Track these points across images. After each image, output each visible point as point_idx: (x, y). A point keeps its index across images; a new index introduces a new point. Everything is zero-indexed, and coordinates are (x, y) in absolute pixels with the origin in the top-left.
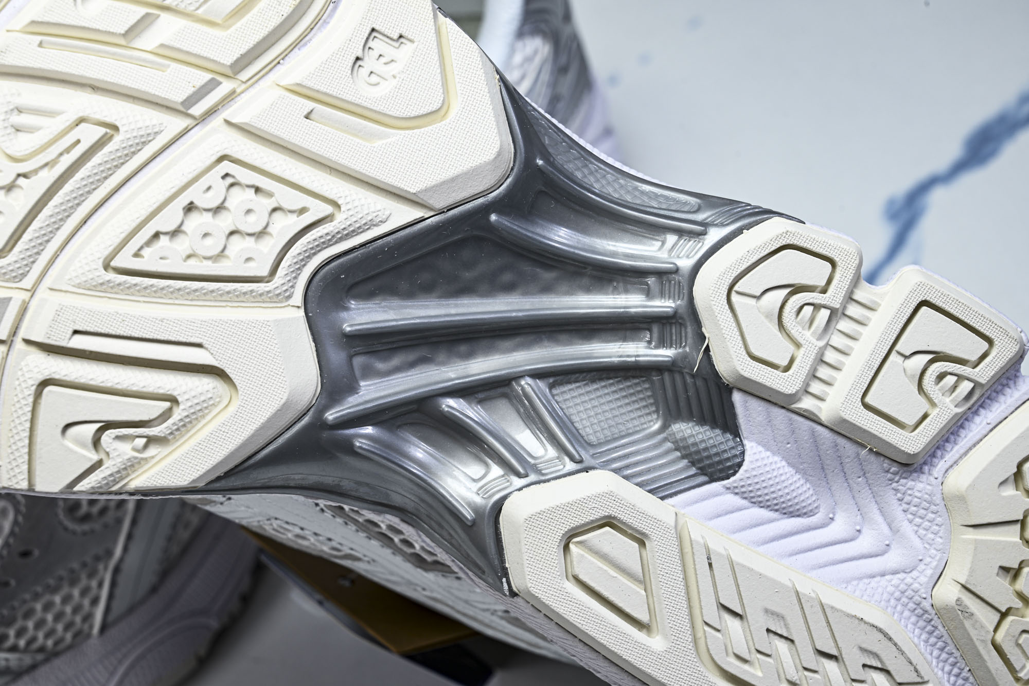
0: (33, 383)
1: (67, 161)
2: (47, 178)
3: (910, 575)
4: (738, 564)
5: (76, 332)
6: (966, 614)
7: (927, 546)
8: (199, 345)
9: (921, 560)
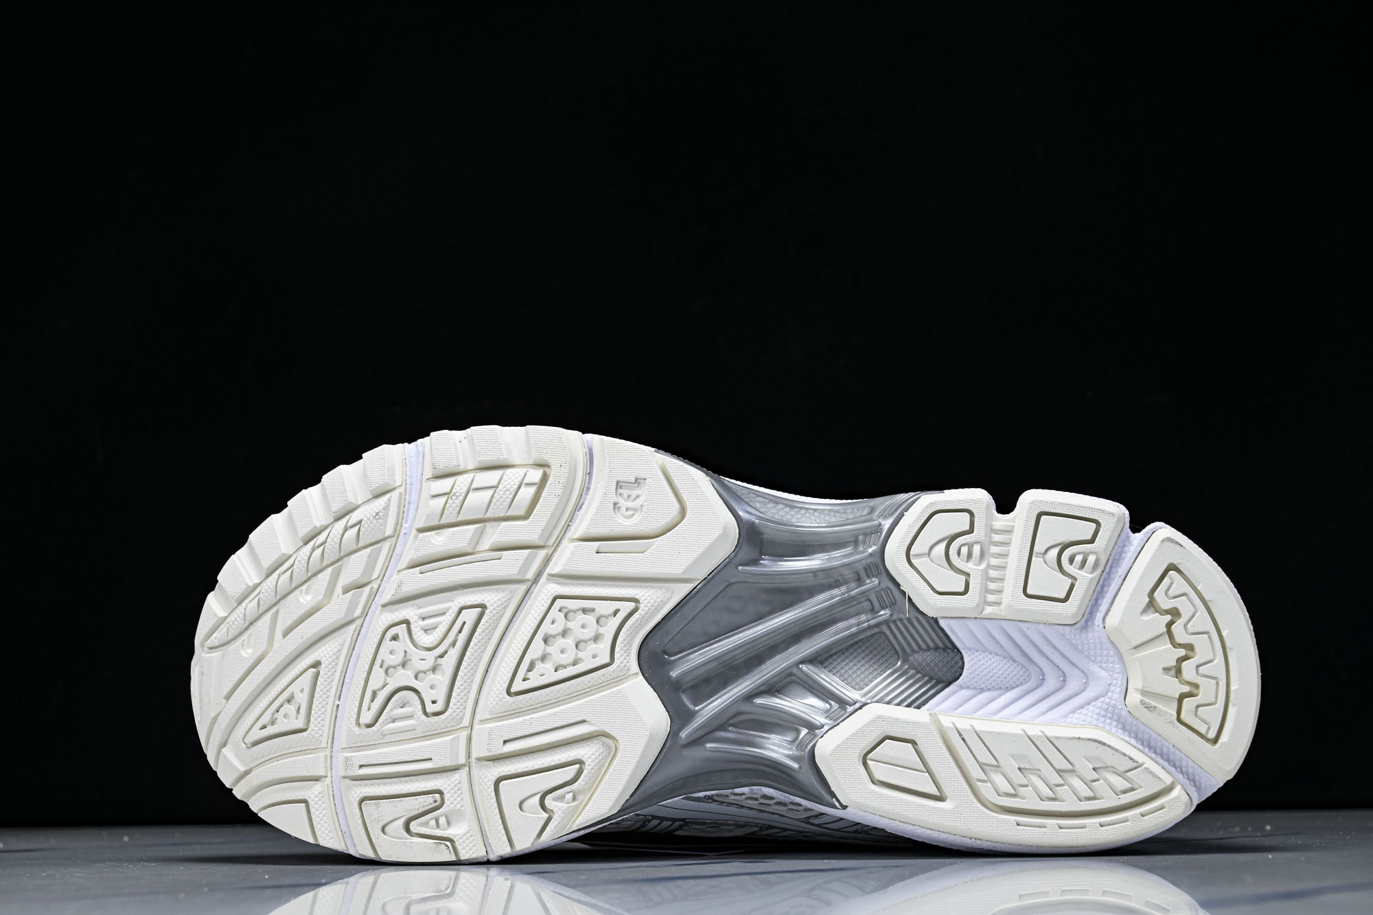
0: (490, 783)
1: (462, 638)
2: (454, 654)
3: (1107, 696)
4: (981, 732)
5: (505, 742)
6: (1151, 709)
7: (1111, 673)
8: (583, 721)
9: (1110, 684)
